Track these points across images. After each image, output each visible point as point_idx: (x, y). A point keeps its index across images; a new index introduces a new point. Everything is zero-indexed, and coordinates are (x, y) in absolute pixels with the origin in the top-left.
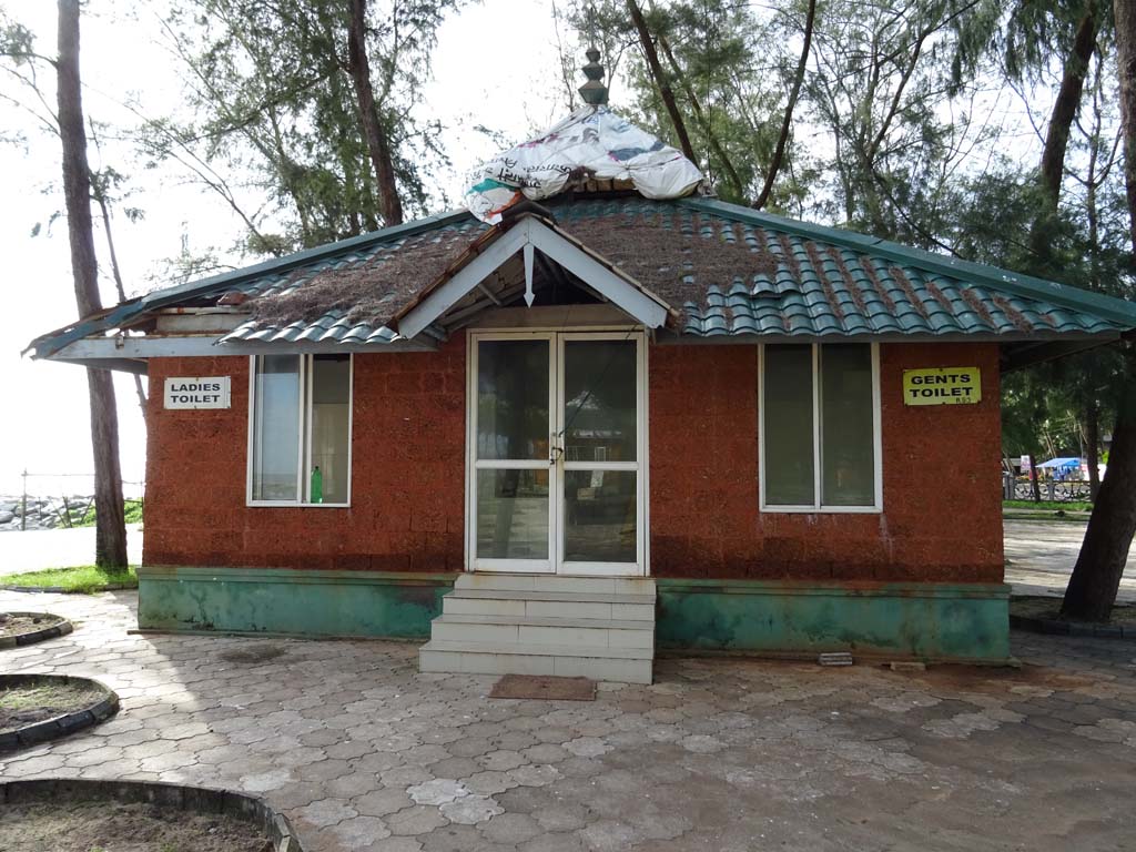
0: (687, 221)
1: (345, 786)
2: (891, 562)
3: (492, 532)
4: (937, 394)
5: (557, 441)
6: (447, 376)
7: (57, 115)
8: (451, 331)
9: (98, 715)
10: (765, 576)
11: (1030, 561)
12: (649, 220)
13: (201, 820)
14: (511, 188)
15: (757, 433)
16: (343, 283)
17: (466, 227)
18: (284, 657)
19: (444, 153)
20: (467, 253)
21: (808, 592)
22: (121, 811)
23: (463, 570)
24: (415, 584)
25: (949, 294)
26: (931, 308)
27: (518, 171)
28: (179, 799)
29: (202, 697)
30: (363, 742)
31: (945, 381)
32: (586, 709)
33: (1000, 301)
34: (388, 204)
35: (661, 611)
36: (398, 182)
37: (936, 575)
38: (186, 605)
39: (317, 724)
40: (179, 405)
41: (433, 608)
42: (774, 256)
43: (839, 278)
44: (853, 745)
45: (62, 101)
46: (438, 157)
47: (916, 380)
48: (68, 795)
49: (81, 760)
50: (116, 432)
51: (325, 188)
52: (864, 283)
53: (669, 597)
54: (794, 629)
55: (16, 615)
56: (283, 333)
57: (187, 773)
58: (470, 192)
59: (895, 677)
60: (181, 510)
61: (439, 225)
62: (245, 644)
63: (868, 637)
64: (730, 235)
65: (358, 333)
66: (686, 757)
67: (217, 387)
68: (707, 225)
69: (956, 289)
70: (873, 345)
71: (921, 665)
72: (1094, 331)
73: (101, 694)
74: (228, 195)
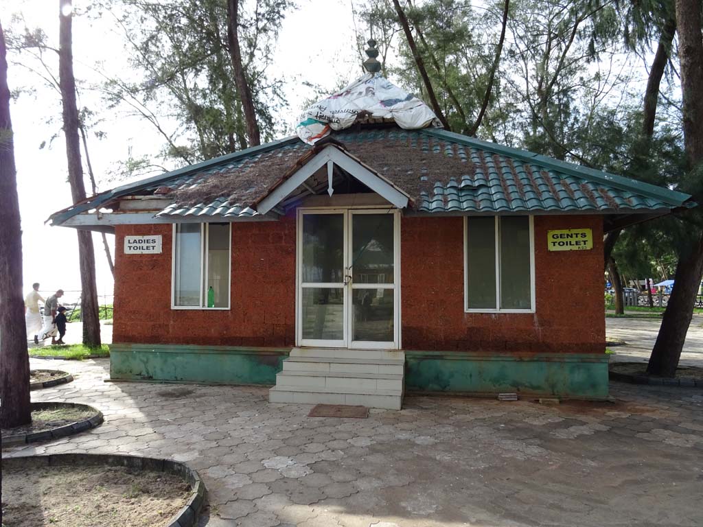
0: (426, 143)
1: (228, 459)
2: (541, 341)
3: (313, 325)
4: (567, 245)
5: (348, 272)
6: (285, 235)
7: (59, 83)
8: (287, 209)
9: (93, 423)
10: (466, 349)
11: (638, 343)
12: (404, 142)
13: (152, 475)
14: (323, 124)
15: (463, 267)
16: (225, 181)
17: (297, 147)
18: (193, 394)
19: (284, 98)
20: (296, 166)
21: (493, 359)
22: (110, 470)
23: (295, 346)
24: (268, 354)
25: (574, 187)
26: (562, 195)
27: (327, 113)
28: (141, 464)
29: (148, 415)
30: (238, 438)
31: (571, 237)
32: (362, 423)
33: (602, 191)
34: (251, 129)
35: (408, 369)
36: (257, 117)
37: (566, 349)
38: (137, 365)
39: (212, 429)
40: (133, 252)
41: (277, 367)
42: (474, 164)
43: (511, 177)
44: (509, 442)
45: (62, 75)
46: (281, 101)
47: (555, 236)
48: (82, 462)
49: (86, 445)
50: (94, 266)
51: (214, 121)
52: (525, 180)
53: (412, 361)
54: (484, 380)
55: (41, 371)
56: (192, 211)
57: (143, 452)
58: (299, 126)
59: (540, 407)
60: (134, 311)
61: (281, 145)
62: (171, 388)
63: (527, 384)
64: (450, 152)
65: (234, 210)
66: (415, 447)
67: (154, 241)
68: (437, 145)
69: (578, 183)
70: (530, 216)
71: (556, 400)
72: (654, 208)
73: (93, 413)
74: (156, 122)
